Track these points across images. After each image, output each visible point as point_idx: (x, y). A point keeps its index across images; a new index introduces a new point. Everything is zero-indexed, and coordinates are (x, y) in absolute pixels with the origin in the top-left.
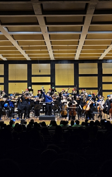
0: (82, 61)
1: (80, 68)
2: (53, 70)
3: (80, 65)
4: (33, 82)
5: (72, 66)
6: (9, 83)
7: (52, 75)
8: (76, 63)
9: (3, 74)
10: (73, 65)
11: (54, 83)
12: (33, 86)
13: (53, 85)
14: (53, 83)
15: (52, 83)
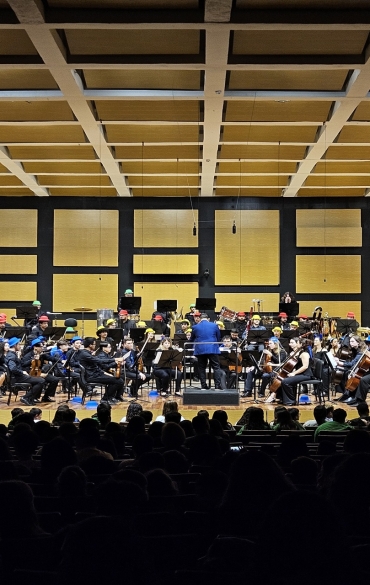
0: (307, 201)
1: (301, 226)
2: (206, 232)
3: (301, 215)
4: (137, 271)
5: (272, 217)
6: (56, 277)
7: (205, 249)
8: (287, 208)
9: (34, 244)
10: (275, 214)
11: (211, 277)
12: (137, 285)
13: (206, 284)
14: (207, 277)
15: (204, 278)
